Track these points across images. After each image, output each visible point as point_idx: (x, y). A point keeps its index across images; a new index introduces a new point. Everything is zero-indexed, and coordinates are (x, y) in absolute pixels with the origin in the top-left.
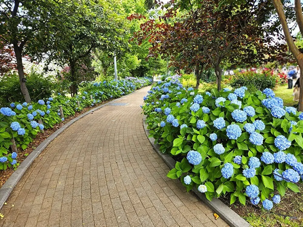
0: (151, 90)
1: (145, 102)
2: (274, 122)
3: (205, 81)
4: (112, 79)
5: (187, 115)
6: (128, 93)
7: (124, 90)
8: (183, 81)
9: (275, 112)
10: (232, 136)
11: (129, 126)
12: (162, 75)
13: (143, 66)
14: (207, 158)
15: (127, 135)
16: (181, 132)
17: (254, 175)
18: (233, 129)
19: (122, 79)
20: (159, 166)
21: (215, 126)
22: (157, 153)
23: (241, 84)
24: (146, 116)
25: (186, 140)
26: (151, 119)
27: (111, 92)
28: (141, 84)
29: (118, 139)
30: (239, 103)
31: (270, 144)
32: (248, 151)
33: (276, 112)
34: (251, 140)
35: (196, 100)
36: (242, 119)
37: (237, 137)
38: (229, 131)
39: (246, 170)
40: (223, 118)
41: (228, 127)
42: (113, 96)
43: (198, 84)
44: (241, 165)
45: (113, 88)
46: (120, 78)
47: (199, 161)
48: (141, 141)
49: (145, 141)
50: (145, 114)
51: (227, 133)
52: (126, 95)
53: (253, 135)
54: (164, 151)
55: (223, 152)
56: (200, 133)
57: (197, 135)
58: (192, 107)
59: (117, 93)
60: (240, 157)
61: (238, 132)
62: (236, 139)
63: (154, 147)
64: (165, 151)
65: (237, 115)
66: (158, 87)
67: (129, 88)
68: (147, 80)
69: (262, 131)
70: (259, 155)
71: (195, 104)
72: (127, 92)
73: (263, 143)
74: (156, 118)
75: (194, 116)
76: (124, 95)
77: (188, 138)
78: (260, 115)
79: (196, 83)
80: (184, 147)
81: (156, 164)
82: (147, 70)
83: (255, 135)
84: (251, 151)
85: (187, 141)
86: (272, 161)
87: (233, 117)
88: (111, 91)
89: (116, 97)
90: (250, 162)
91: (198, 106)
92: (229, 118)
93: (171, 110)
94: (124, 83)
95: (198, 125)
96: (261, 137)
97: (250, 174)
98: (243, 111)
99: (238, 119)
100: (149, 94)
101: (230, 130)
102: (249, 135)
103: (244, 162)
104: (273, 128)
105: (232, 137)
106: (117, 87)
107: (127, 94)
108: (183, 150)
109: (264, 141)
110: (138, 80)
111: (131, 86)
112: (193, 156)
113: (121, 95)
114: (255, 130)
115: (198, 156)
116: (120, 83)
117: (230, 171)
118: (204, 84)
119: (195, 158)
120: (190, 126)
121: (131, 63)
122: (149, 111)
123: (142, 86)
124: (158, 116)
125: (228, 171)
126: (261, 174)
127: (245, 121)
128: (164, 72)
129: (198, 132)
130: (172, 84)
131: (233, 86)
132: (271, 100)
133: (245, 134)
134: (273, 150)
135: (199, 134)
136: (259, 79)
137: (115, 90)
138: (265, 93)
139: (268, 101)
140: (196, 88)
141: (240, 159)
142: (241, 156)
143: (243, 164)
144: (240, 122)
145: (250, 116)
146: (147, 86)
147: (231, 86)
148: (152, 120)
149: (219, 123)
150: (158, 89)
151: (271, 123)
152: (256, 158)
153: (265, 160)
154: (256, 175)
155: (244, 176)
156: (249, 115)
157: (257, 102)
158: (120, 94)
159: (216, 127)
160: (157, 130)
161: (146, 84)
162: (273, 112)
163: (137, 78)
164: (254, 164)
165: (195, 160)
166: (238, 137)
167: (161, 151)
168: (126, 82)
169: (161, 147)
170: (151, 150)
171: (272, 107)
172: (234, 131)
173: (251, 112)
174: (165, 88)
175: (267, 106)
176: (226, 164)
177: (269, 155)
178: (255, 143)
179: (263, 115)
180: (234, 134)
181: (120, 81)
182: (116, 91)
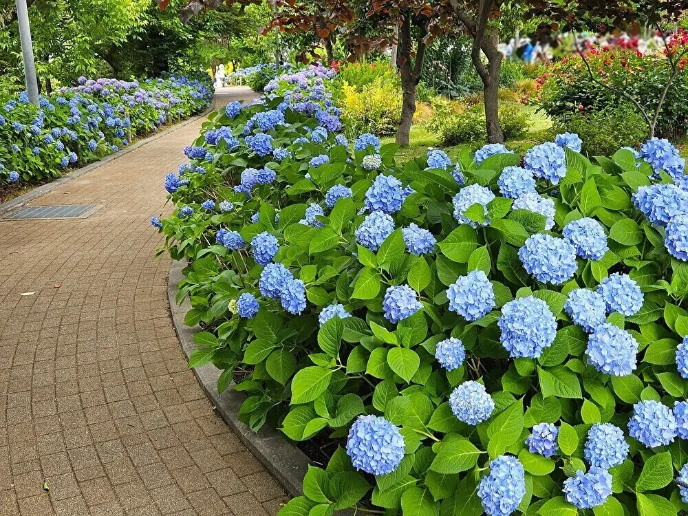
0: (199, 142)
1: (175, 201)
2: (676, 278)
3: (441, 90)
4: (12, 91)
5: (342, 262)
6: (95, 157)
7: (72, 145)
8: (343, 96)
9: (679, 240)
10: (519, 347)
11: (102, 314)
12: (254, 64)
13: (161, 27)
14: (428, 442)
15: (93, 360)
16: (322, 340)
17: (604, 497)
18: (523, 319)
19: (65, 88)
20: (242, 489)
21: (455, 307)
22: (232, 429)
23: (585, 105)
24: (183, 263)
25: (344, 370)
26: (202, 278)
27: (9, 156)
28: (155, 113)
29: (51, 380)
30: (546, 207)
31: (661, 369)
32: (581, 402)
33: (683, 239)
34: (593, 355)
35: (372, 200)
36: (559, 274)
37: (538, 349)
38: (509, 325)
39: (574, 477)
40: (483, 276)
41: (506, 309)
42: (21, 173)
43: (409, 107)
44: (558, 458)
45: (21, 136)
46: (54, 82)
47: (390, 457)
48: (161, 381)
49: (178, 379)
50: (176, 254)
51: (504, 335)
52: (85, 164)
53: (599, 336)
54: (260, 420)
55: (488, 415)
56: (400, 340)
57: (387, 346)
58: (363, 229)
59: (42, 156)
60: (552, 427)
61: (542, 326)
62: (537, 355)
63: (218, 405)
64: (263, 422)
65: (540, 257)
66: (228, 129)
67: (101, 133)
68: (183, 92)
69: (631, 317)
70: (623, 413)
71: (373, 215)
72: (90, 149)
73: (635, 367)
74: (224, 274)
75: (373, 270)
76: (74, 165)
77: (353, 364)
78: (626, 251)
79: (401, 103)
80: (336, 401)
81: (225, 481)
82: (183, 44)
83: (606, 339)
84: (592, 401)
85: (350, 375)
86: (669, 437)
87: (525, 267)
88: (10, 152)
89: (38, 179)
90: (591, 446)
91: (386, 222)
92: (509, 269)
93: (281, 243)
94: (75, 110)
95: (389, 308)
96: (626, 344)
97: (589, 493)
98: (563, 237)
99: (545, 273)
100: (189, 163)
101: (512, 320)
102: (584, 334)
103: (569, 448)
104: (673, 302)
105: (522, 349)
106: (42, 132)
107: (90, 162)
108: (333, 416)
109: (640, 356)
110: (141, 92)
111: (110, 121)
112: (368, 437)
113: (60, 167)
114: (607, 315)
115: (387, 438)
116: (52, 108)
117: (511, 487)
118: (438, 107)
119: (375, 448)
120: (360, 311)
121: (102, 13)
122: (190, 240)
123: (163, 119)
124: (230, 267)
125: (503, 488)
126: (634, 487)
127: (572, 278)
128: (261, 53)
129: (390, 338)
130: (290, 116)
131: (551, 113)
132: (665, 193)
133: (571, 334)
134: (673, 389)
135: (395, 342)
136: (655, 79)
137: (32, 143)
138: (648, 156)
139: (653, 196)
140: (399, 126)
141: (550, 437)
142: (557, 424)
143: (565, 457)
144: (553, 282)
145: (590, 256)
146: (183, 119)
147: (549, 113)
148: (207, 285)
149: (470, 296)
150: (229, 141)
151: (664, 284)
152: (610, 429)
153: (644, 435)
154: (614, 495)
155: (571, 504)
156: (584, 252)
157: (616, 197)
158: (58, 160)
159: (460, 312)
160: (229, 329)
161: (180, 111)
162: (670, 238)
163: (135, 83)
164: (603, 453)
165: (378, 457)
166: (543, 349)
167: (247, 423)
168: (84, 106)
169: (248, 405)
170: (206, 418)
171: (669, 218)
172: (529, 327)
173: (591, 240)
174: (260, 136)
175: (650, 213)
176: (495, 461)
177: (658, 413)
178: (607, 369)
179: (638, 253)
180: (528, 337)
181: (53, 101)
182: (37, 149)
